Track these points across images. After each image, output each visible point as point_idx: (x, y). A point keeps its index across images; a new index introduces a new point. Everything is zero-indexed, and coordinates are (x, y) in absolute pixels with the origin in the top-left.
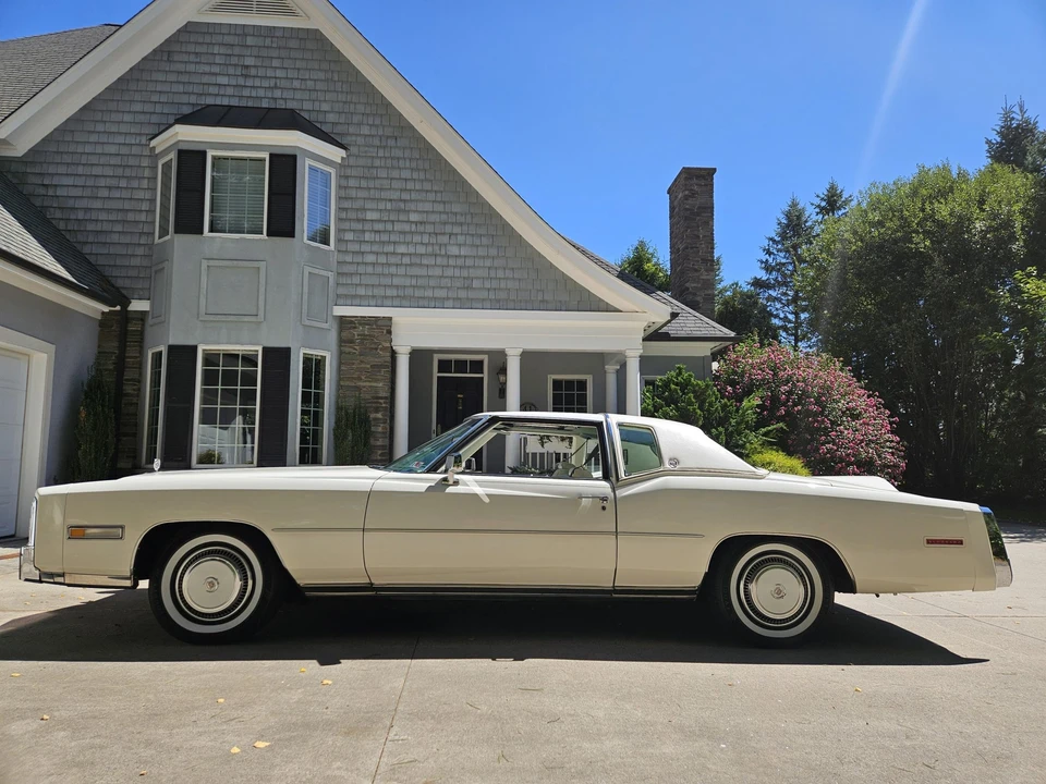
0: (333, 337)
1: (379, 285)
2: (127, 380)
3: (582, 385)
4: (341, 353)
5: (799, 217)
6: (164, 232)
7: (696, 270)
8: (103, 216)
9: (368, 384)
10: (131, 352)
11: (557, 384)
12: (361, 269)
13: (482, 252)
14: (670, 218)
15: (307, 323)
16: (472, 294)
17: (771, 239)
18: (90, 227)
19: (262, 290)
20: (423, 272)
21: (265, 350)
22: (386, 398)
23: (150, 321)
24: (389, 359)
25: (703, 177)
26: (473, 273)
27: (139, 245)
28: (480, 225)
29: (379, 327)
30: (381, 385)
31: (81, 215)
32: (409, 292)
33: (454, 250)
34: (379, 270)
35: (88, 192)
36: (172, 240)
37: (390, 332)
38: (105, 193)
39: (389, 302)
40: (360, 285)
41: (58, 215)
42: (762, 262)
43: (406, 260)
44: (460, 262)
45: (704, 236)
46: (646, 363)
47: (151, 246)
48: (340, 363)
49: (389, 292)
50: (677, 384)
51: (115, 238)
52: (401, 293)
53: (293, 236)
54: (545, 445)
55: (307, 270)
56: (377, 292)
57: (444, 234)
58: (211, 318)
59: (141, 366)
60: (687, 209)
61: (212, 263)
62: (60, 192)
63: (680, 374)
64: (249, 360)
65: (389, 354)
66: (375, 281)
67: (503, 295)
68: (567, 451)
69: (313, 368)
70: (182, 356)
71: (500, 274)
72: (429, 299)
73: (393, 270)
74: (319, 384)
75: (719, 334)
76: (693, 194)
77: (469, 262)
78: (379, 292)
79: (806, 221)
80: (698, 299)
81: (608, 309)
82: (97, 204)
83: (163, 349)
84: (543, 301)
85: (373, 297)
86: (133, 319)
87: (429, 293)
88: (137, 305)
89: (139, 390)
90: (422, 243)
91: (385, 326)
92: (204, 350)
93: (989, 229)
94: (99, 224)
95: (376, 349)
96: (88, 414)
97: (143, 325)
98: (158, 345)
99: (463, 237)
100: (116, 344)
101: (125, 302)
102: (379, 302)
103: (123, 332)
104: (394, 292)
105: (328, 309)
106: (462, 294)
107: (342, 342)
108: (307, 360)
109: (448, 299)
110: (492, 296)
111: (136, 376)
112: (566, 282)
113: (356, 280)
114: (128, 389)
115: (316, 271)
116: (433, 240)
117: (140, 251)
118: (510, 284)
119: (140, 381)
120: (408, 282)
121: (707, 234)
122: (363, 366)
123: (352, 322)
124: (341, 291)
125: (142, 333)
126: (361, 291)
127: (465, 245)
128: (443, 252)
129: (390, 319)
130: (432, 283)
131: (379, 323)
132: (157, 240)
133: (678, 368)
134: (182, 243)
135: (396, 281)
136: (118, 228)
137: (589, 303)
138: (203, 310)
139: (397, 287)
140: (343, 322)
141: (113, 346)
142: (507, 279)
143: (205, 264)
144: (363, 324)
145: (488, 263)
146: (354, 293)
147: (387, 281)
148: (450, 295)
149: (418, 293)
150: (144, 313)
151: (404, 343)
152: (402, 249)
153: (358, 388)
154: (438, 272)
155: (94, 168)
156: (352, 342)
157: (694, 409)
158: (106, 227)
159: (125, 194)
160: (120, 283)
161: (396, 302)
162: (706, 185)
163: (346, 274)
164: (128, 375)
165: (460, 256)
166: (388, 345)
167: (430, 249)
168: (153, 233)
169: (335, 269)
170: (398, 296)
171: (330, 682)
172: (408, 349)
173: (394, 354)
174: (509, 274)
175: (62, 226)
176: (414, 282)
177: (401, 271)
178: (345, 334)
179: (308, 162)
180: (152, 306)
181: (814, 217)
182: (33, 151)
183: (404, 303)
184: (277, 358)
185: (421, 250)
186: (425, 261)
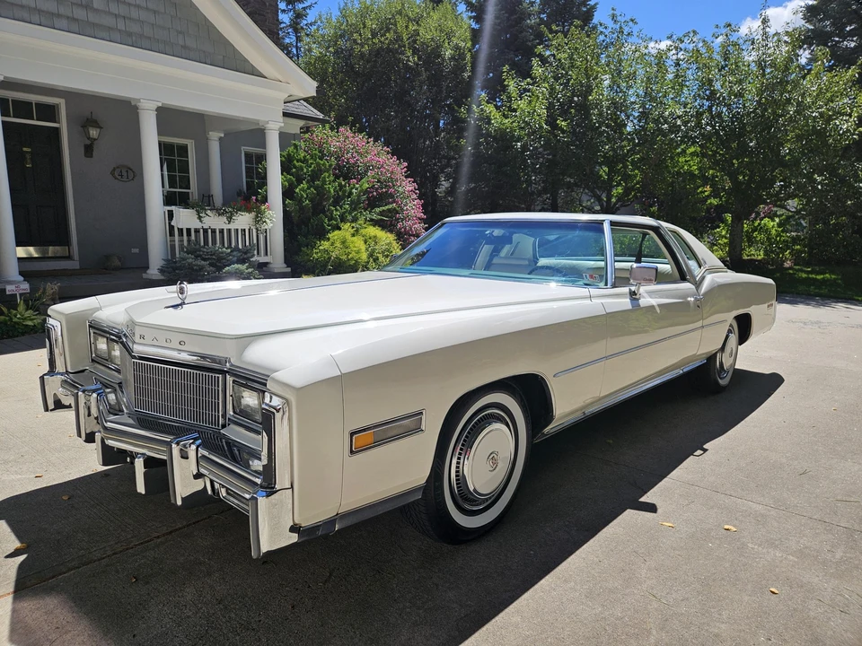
3: (184, 149)
16: (92, 18)
45: (270, 5)
46: (285, 138)
54: (205, 220)
67: (135, 28)
68: (226, 227)
75: (311, 114)
81: (254, 72)
84: (184, 46)
93: (453, 58)
106: (80, 14)
109: (59, 16)
110: (121, 26)
118: (143, 15)
121: (272, 2)
133: (295, 144)
137: (234, 62)
142: (138, 7)
148: (62, 11)
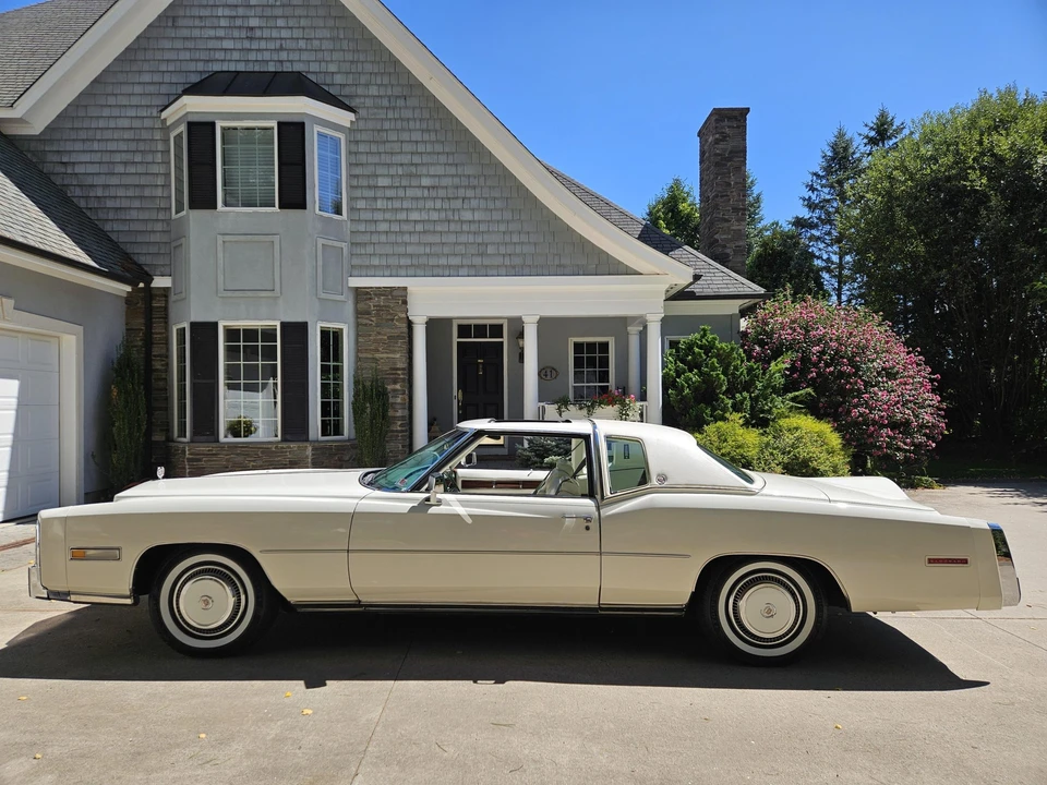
0: (349, 308)
1: (394, 255)
2: (155, 356)
3: (604, 347)
4: (358, 325)
5: (846, 149)
6: (179, 209)
7: (727, 221)
8: (121, 192)
9: (385, 355)
10: (157, 328)
11: (578, 347)
12: (375, 238)
13: (496, 216)
14: (701, 163)
15: (323, 296)
16: (486, 261)
17: (815, 174)
18: (110, 204)
19: (277, 264)
20: (436, 239)
21: (283, 325)
22: (403, 369)
23: (172, 298)
24: (406, 330)
25: (735, 118)
26: (487, 238)
27: (157, 220)
28: (494, 187)
29: (394, 298)
30: (398, 356)
31: (99, 194)
32: (423, 260)
33: (467, 216)
34: (392, 238)
35: (104, 169)
36: (188, 213)
37: (405, 302)
38: (120, 169)
39: (403, 272)
40: (375, 255)
41: (78, 192)
42: (804, 199)
43: (419, 228)
44: (474, 227)
45: (736, 183)
47: (168, 221)
48: (358, 335)
49: (403, 261)
50: (700, 347)
51: (134, 214)
52: (415, 262)
53: (305, 208)
54: (564, 414)
55: (321, 242)
56: (392, 261)
57: (457, 198)
58: (229, 294)
59: (167, 342)
60: (718, 155)
61: (227, 238)
62: (79, 169)
63: (705, 335)
64: (269, 335)
65: (405, 325)
66: (388, 249)
67: (517, 261)
69: (331, 341)
70: (204, 333)
71: (515, 239)
72: (444, 267)
73: (406, 238)
74: (338, 356)
75: (748, 291)
76: (724, 138)
77: (483, 227)
78: (393, 261)
79: (854, 153)
80: (728, 251)
81: (629, 271)
82: (114, 181)
83: (186, 325)
84: (559, 266)
85: (388, 266)
86: (156, 295)
87: (443, 261)
88: (160, 282)
89: (167, 365)
90: (434, 209)
91: (400, 297)
92: (224, 327)
94: (118, 201)
95: (392, 320)
96: (119, 392)
97: (167, 301)
98: (180, 322)
99: (477, 201)
100: (142, 321)
101: (148, 279)
102: (394, 273)
103: (148, 309)
104: (408, 261)
105: (343, 282)
106: (477, 261)
107: (359, 313)
108: (325, 334)
109: (462, 266)
110: (507, 262)
111: (164, 351)
112: (583, 245)
113: (370, 250)
114: (157, 365)
115: (330, 243)
116: (446, 205)
117: (159, 227)
118: (527, 249)
119: (167, 356)
120: (421, 250)
121: (738, 180)
122: (380, 337)
123: (367, 293)
124: (356, 261)
125: (166, 309)
126: (376, 261)
127: (478, 209)
128: (457, 218)
129: (405, 289)
130: (446, 250)
131: (395, 293)
132: (174, 216)
133: (704, 330)
134: (196, 217)
135: (410, 250)
136: (137, 204)
137: (607, 266)
138: (221, 287)
139: (411, 256)
140: (359, 293)
141: (139, 322)
142: (523, 243)
143: (220, 239)
144: (378, 295)
145: (503, 228)
146: (368, 263)
147: (401, 250)
148: (465, 262)
149: (433, 261)
150: (166, 290)
151: (419, 313)
152: (415, 216)
153: (375, 360)
154: (452, 238)
155: (109, 143)
156: (369, 313)
157: (718, 375)
158: (125, 203)
159: (140, 169)
160: (142, 260)
161: (410, 272)
162: (738, 127)
163: (360, 244)
164: (156, 351)
165: (474, 221)
166: (404, 315)
167: (443, 215)
168: (170, 209)
169: (348, 239)
170: (412, 265)
171: (310, 712)
172: (425, 319)
173: (410, 325)
174: (524, 238)
175: (82, 204)
176: (428, 250)
177: (415, 239)
178: (361, 306)
179: (317, 128)
180: (174, 282)
181: (863, 149)
182: (49, 129)
183: (419, 272)
184: (295, 333)
185: (434, 216)
186: (439, 228)
